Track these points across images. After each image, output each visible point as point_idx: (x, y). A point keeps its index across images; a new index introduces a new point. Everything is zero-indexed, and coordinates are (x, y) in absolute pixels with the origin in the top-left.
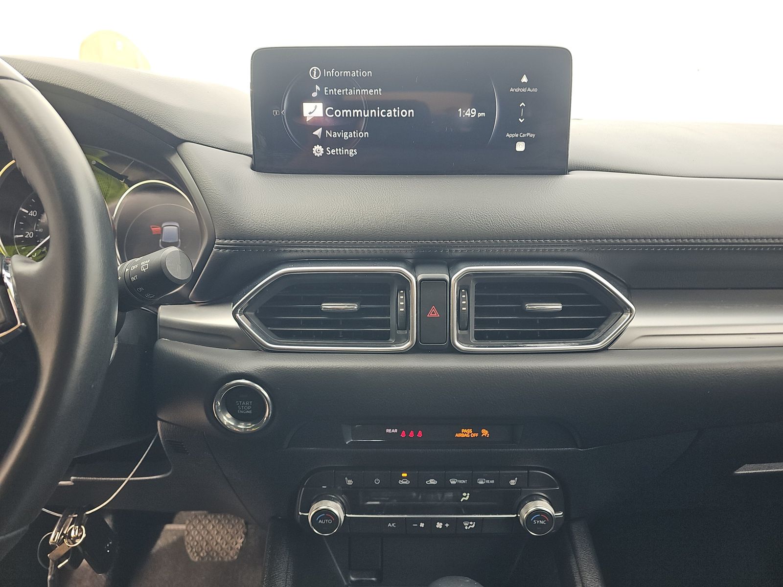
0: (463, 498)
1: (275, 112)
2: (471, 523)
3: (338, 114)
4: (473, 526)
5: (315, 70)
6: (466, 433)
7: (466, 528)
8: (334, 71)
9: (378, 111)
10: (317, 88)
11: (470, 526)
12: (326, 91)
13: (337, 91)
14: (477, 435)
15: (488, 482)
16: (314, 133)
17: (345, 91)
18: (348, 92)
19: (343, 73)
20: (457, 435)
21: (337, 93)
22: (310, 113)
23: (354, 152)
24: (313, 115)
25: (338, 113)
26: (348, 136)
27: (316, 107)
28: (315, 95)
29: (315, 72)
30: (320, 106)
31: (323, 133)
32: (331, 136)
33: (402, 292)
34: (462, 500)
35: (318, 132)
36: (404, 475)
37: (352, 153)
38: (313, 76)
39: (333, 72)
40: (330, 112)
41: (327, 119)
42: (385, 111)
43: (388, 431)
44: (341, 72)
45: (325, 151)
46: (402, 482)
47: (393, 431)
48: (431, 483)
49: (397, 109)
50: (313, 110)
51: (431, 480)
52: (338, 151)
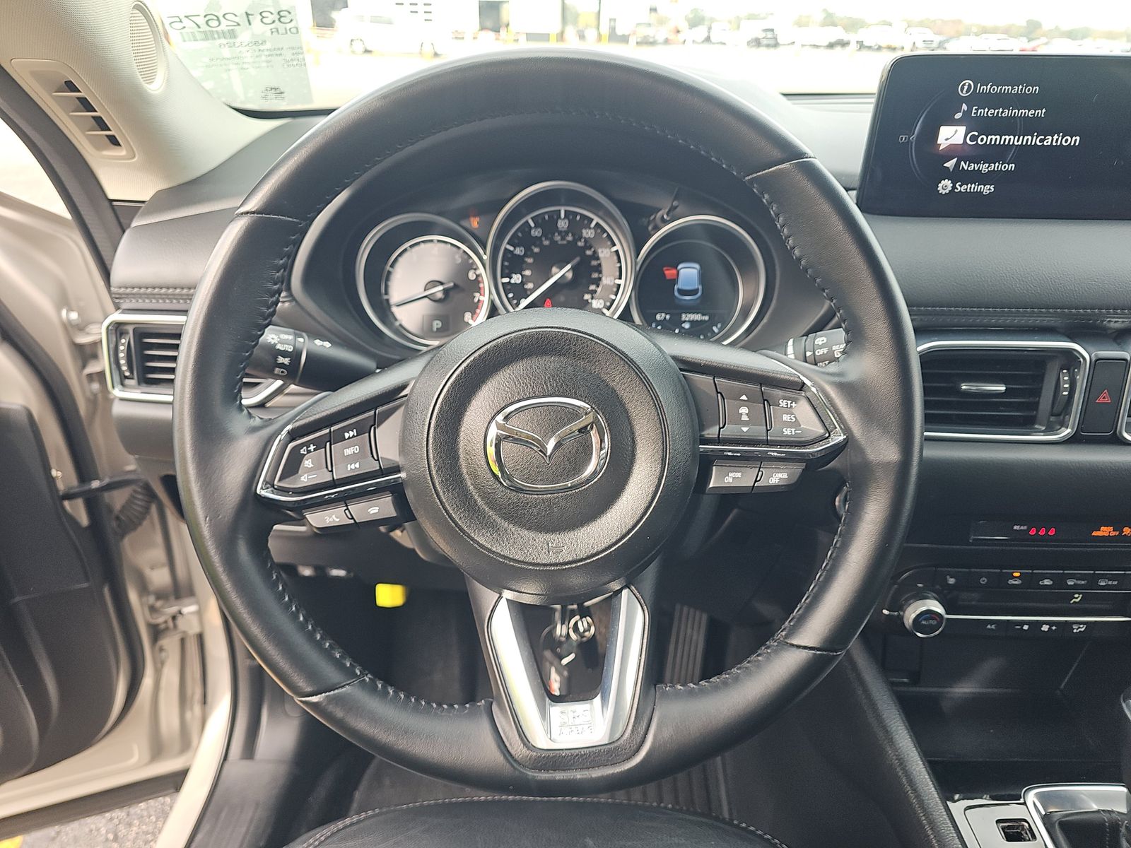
0: (1074, 600)
1: (902, 138)
2: (1081, 626)
3: (984, 140)
4: (1082, 630)
5: (967, 84)
6: (1105, 531)
7: (1075, 631)
8: (991, 86)
9: (1035, 138)
10: (965, 107)
11: (1080, 629)
12: (974, 111)
13: (988, 112)
14: (1117, 533)
15: (1110, 583)
16: (945, 165)
17: (998, 112)
18: (1002, 112)
19: (1001, 89)
20: (1095, 533)
21: (987, 114)
22: (947, 139)
23: (990, 189)
24: (950, 142)
25: (982, 140)
26: (988, 168)
27: (956, 131)
28: (958, 116)
29: (966, 87)
30: (962, 130)
31: (958, 164)
32: (966, 169)
33: (1065, 371)
34: (1072, 602)
35: (950, 164)
36: (1017, 574)
37: (987, 189)
38: (962, 92)
39: (989, 87)
40: (974, 138)
41: (966, 147)
42: (1043, 137)
43: (1015, 527)
44: (1000, 88)
45: (954, 187)
46: (1012, 582)
47: (1022, 528)
48: (1045, 583)
49: (1058, 136)
50: (951, 135)
51: (1045, 581)
52: (971, 188)
